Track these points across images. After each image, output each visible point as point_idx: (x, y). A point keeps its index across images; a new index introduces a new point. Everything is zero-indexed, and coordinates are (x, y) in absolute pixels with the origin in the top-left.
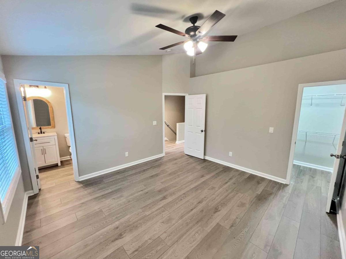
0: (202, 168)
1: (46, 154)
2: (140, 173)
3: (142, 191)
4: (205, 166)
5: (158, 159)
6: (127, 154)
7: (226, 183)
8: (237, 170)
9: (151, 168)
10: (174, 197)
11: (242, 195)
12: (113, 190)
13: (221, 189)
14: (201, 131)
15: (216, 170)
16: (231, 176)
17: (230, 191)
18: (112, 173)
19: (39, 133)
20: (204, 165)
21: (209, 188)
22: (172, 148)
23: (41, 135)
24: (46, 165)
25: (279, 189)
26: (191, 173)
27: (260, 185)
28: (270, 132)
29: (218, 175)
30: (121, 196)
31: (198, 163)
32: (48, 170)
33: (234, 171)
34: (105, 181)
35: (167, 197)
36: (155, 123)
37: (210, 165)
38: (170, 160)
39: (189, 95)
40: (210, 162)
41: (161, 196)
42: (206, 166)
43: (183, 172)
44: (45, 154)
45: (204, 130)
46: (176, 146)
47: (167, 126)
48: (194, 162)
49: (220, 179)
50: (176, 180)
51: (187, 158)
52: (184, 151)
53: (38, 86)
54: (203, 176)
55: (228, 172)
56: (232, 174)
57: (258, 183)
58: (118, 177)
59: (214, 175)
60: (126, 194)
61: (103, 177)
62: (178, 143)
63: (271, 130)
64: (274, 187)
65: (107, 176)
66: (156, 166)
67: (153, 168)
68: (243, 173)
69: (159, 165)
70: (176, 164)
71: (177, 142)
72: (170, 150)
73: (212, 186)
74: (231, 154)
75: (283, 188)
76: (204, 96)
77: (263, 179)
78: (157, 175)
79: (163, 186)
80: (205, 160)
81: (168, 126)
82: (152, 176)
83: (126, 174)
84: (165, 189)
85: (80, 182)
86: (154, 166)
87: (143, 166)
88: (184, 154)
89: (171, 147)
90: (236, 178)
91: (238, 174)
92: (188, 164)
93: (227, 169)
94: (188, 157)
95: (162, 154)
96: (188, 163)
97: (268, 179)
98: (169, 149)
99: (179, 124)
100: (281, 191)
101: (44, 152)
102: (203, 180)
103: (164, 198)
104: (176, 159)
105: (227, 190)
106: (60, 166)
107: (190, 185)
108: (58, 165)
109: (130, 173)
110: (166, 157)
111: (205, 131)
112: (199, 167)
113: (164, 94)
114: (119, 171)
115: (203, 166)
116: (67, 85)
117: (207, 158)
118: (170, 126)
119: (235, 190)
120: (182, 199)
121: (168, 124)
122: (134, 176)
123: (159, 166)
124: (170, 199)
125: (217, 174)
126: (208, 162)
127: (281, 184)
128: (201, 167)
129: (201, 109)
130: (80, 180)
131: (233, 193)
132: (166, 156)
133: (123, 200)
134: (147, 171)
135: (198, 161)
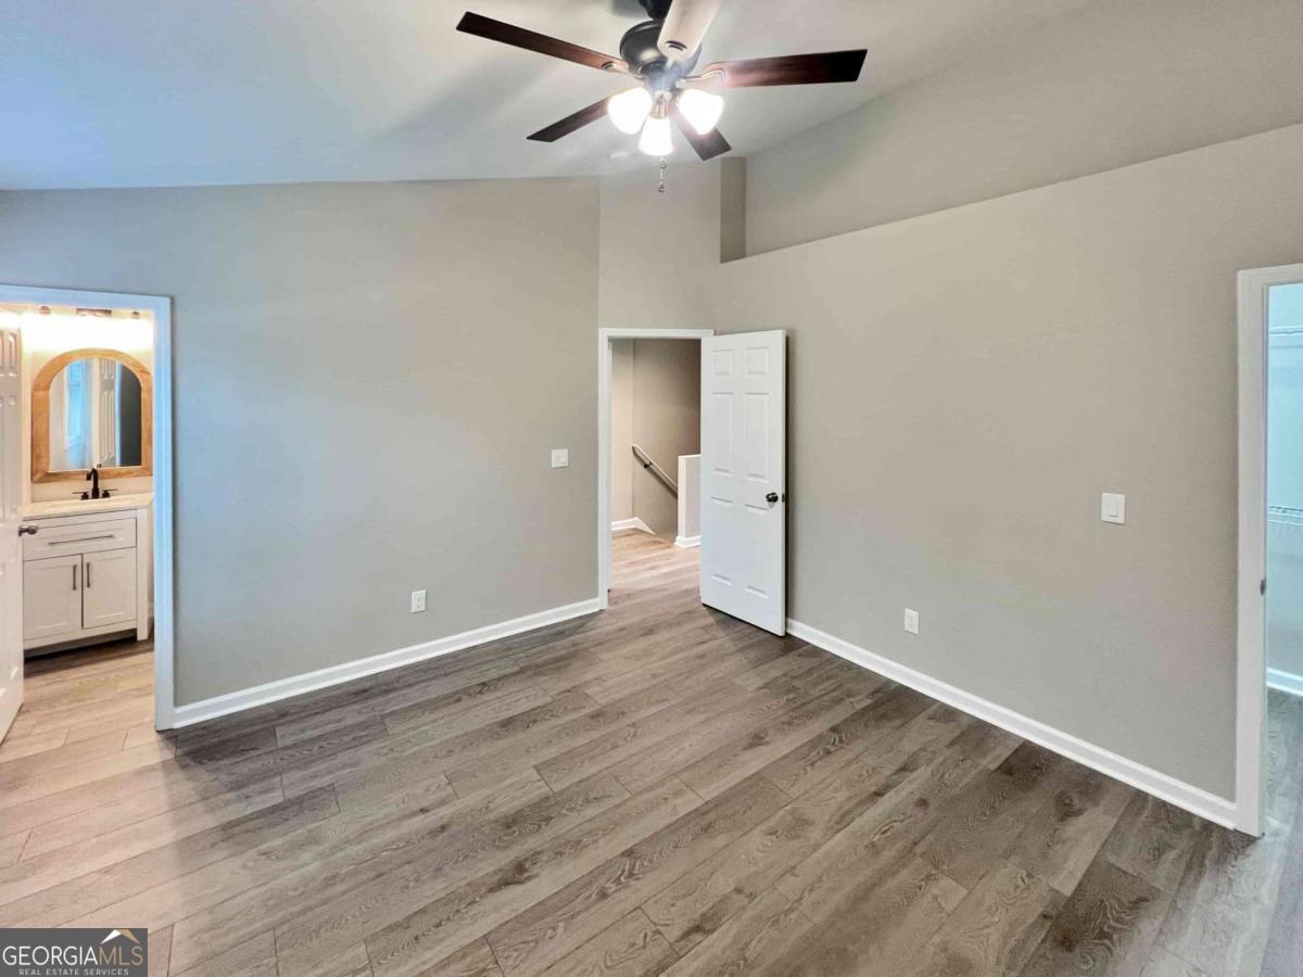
0: (764, 687)
1: (88, 585)
2: (459, 700)
3: (423, 811)
4: (784, 675)
5: (567, 626)
6: (418, 599)
7: (879, 794)
8: (949, 714)
9: (518, 673)
10: (572, 870)
11: (963, 892)
12: (291, 794)
13: (839, 836)
14: (765, 500)
15: (838, 701)
16: (909, 746)
17: (890, 854)
18: (334, 693)
19: (85, 496)
20: (777, 669)
21: (773, 822)
22: (653, 568)
23: (92, 504)
24: (83, 636)
25: (1195, 865)
26: (701, 717)
27: (1074, 827)
28: (1104, 518)
29: (841, 741)
30: (311, 840)
31: (752, 654)
32: (84, 661)
33: (931, 718)
34: (286, 736)
35: (535, 870)
36: (559, 457)
37: (810, 672)
38: (625, 634)
39: (715, 334)
40: (816, 652)
41: (505, 858)
42: (784, 679)
43: (667, 704)
44: (86, 589)
45: (780, 492)
46: (673, 560)
47: (642, 468)
48: (734, 648)
49: (849, 763)
50: (617, 755)
51: (703, 628)
52: (697, 590)
53: (108, 312)
54: (757, 740)
55: (897, 722)
56: (916, 736)
57: (1067, 812)
58: (351, 715)
59: (820, 737)
60: (335, 825)
61: (285, 715)
62: (684, 546)
63: (1113, 506)
64: (1159, 851)
65: (304, 708)
66: (546, 663)
67: (529, 672)
68: (979, 733)
69: (558, 660)
70: (647, 653)
71: (681, 541)
72: (637, 578)
73: (792, 812)
74: (911, 619)
75: (1221, 861)
76: (777, 338)
77: (1091, 784)
78: (530, 719)
79: (537, 790)
80: (788, 643)
81: (646, 466)
82: (507, 724)
83: (395, 702)
84: (539, 814)
85: (170, 736)
86: (537, 666)
87: (486, 662)
88: (696, 605)
89: (647, 566)
90: (936, 762)
91: (948, 738)
92: (703, 661)
93: (895, 703)
94: (711, 620)
95: (596, 600)
96: (702, 656)
97: (1126, 786)
98: (636, 573)
99: (688, 460)
100: (1206, 884)
101: (82, 577)
102: (754, 762)
103: (518, 873)
104: (651, 631)
105: (874, 848)
106: (143, 642)
107: (677, 794)
108: (135, 637)
109: (416, 695)
110: (611, 614)
111: (787, 498)
112: (751, 682)
113: (605, 333)
114: (368, 685)
115: (774, 673)
116: (168, 300)
117: (801, 630)
118: (657, 466)
119: (919, 849)
120: (612, 887)
121: (649, 458)
122: (428, 717)
123: (559, 664)
124: (543, 885)
125: (834, 729)
126: (800, 655)
127: (1208, 826)
128: (759, 682)
129: (766, 397)
130: (177, 725)
131: (905, 875)
132: (613, 608)
133: (309, 865)
134: (496, 689)
135: (759, 644)
